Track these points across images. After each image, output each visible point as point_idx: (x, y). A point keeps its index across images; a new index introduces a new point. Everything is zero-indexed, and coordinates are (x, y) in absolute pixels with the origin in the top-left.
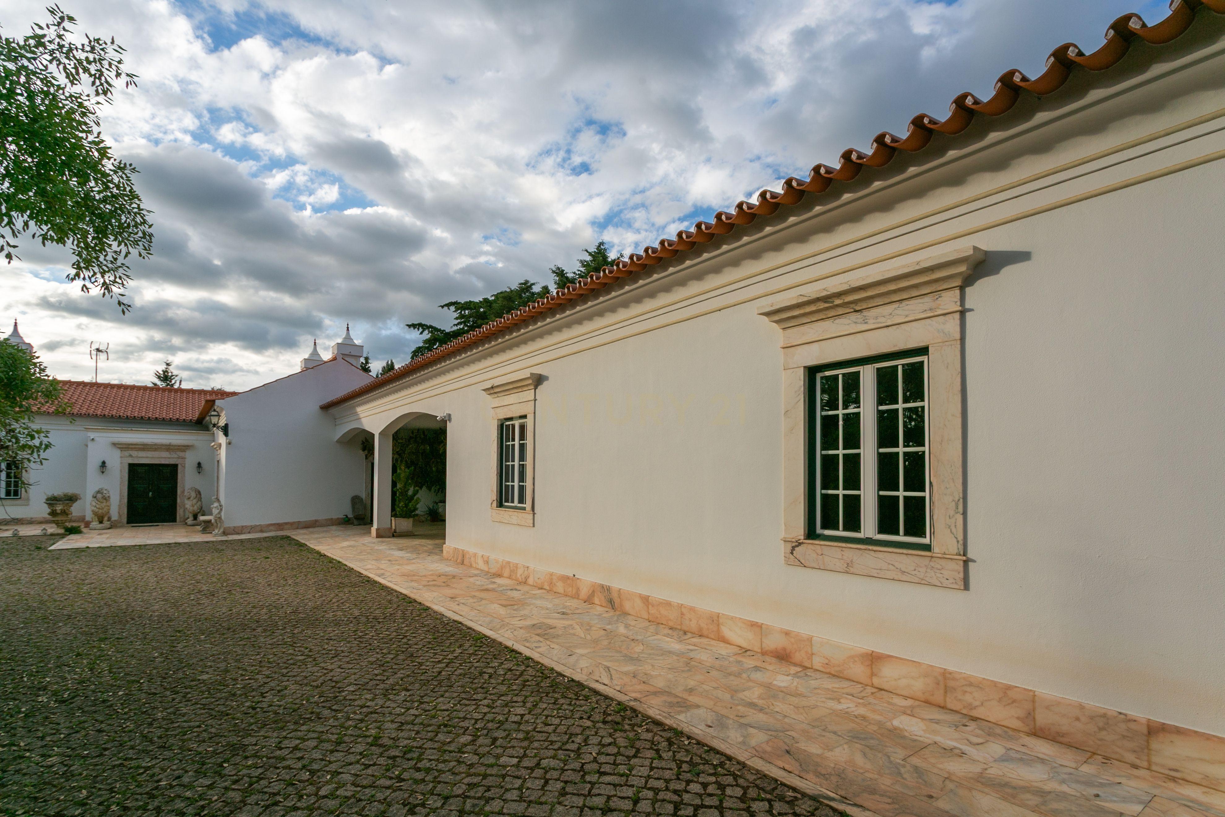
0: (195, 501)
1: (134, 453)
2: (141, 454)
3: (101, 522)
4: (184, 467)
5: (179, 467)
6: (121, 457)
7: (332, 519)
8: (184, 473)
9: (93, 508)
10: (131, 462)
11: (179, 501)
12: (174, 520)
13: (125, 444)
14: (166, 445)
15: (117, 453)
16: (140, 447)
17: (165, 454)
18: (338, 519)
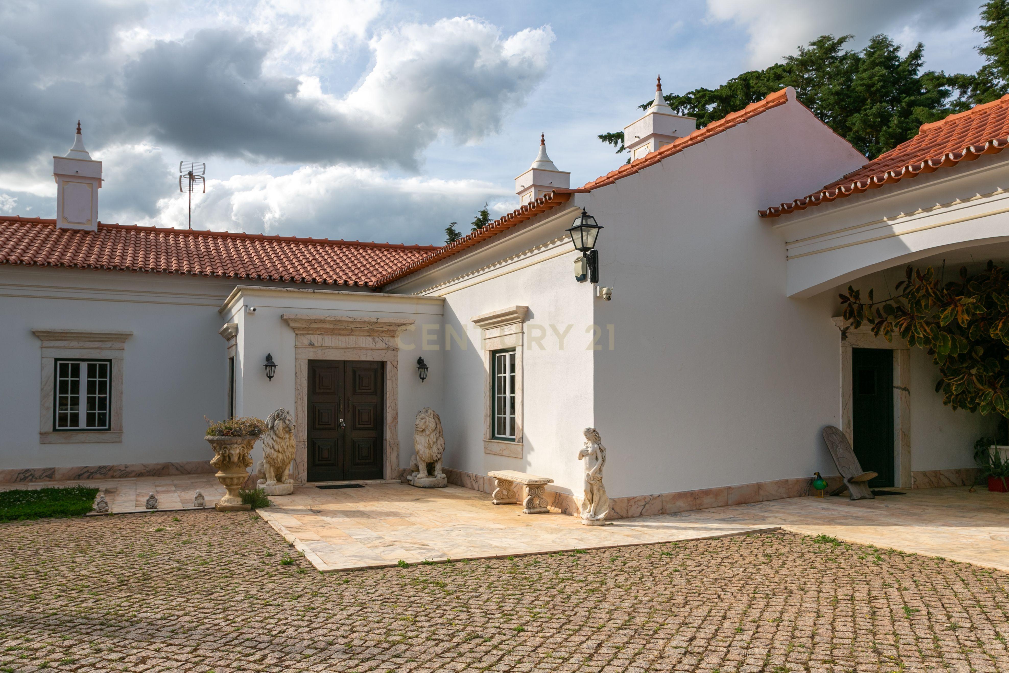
0: (433, 436)
1: (317, 339)
2: (329, 341)
3: (279, 479)
4: (396, 367)
5: (389, 367)
6: (296, 347)
7: (787, 481)
8: (396, 379)
9: (269, 450)
10: (312, 357)
11: (388, 435)
12: (378, 474)
13: (305, 320)
14: (370, 323)
15: (289, 338)
16: (328, 326)
17: (365, 342)
18: (797, 480)
